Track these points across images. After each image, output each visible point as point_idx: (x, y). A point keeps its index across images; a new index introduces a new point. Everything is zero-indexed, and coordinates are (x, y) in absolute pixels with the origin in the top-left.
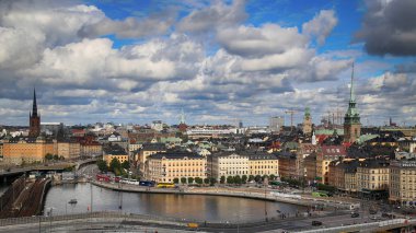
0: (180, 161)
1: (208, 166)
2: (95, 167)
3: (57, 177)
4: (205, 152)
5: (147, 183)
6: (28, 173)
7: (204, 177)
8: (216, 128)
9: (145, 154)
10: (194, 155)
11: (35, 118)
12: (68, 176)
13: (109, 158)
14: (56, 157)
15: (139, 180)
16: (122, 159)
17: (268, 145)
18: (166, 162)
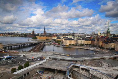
0: (70, 41)
1: (76, 42)
2: (55, 41)
3: (47, 43)
4: (76, 39)
5: (63, 45)
6: (42, 42)
7: (75, 44)
8: (81, 34)
9: (64, 39)
10: (74, 40)
11: (45, 32)
12: (49, 43)
13: (57, 40)
14: (48, 39)
15: (62, 44)
16: (59, 40)
17: (90, 38)
18: (67, 41)
